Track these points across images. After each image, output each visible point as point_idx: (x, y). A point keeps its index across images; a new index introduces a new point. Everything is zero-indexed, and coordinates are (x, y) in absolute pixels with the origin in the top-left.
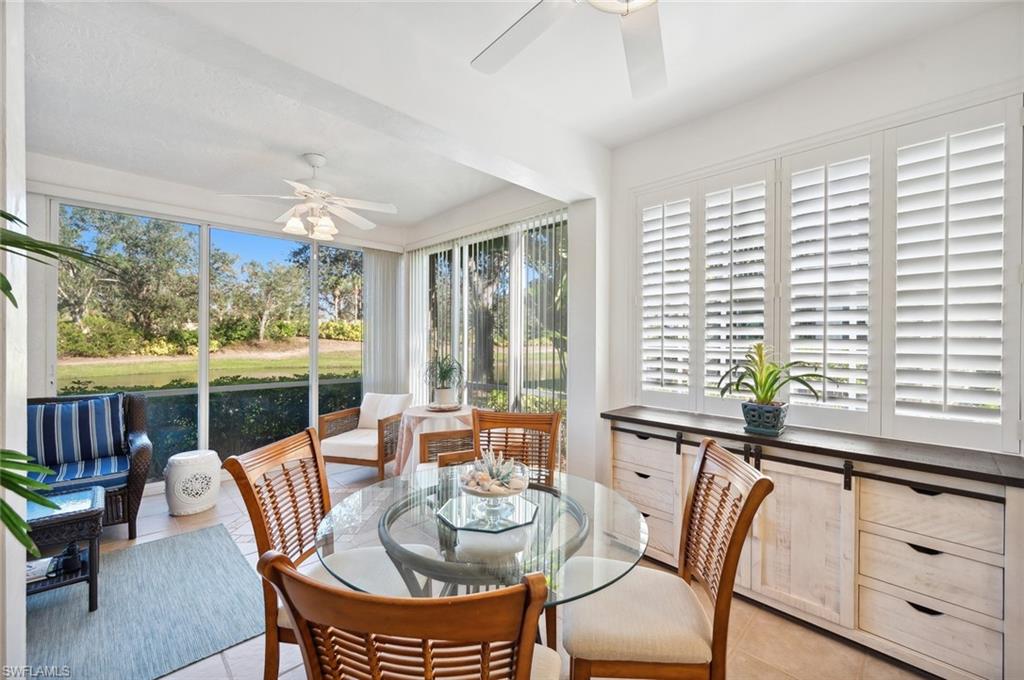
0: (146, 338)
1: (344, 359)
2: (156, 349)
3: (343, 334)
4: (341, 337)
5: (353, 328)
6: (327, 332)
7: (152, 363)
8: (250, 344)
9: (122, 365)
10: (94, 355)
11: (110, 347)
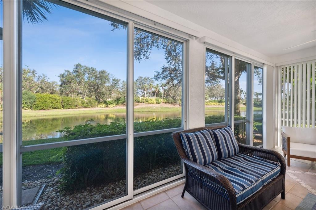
0: (99, 103)
1: (149, 109)
2: (101, 106)
3: (147, 101)
4: (147, 102)
5: (150, 100)
6: (143, 101)
7: (101, 110)
8: (123, 105)
9: (94, 110)
10: (88, 107)
11: (91, 105)
